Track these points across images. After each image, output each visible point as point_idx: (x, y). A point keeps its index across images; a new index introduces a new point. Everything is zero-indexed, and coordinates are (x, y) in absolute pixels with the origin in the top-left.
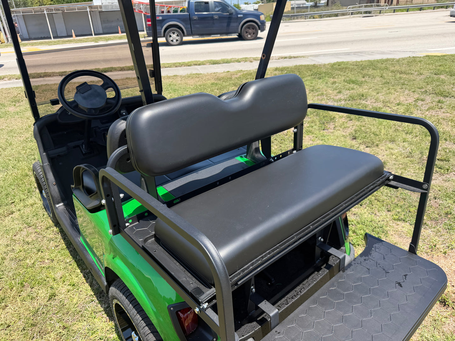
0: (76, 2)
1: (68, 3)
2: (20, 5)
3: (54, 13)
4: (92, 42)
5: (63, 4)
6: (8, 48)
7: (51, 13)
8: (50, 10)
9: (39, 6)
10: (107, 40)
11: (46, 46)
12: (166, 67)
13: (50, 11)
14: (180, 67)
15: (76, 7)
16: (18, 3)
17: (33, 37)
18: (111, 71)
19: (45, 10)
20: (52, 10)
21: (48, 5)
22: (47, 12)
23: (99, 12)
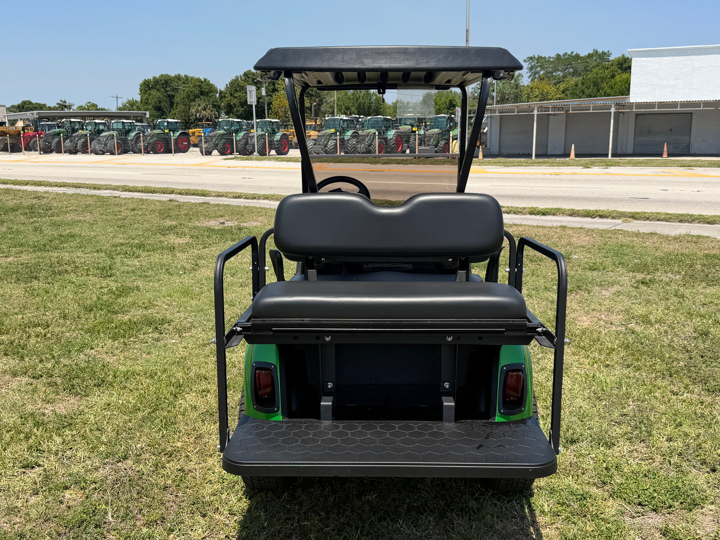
0: (605, 96)
1: (591, 97)
2: (508, 99)
3: (551, 114)
4: (579, 167)
5: (580, 98)
6: (444, 166)
7: (547, 114)
8: (546, 109)
9: (540, 101)
10: (607, 166)
11: (499, 167)
12: (658, 220)
13: (545, 111)
14: (690, 222)
15: (591, 105)
16: (507, 97)
17: (504, 151)
18: (554, 215)
19: (536, 109)
20: (547, 109)
21: (554, 100)
22: (538, 111)
23: (636, 114)
